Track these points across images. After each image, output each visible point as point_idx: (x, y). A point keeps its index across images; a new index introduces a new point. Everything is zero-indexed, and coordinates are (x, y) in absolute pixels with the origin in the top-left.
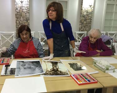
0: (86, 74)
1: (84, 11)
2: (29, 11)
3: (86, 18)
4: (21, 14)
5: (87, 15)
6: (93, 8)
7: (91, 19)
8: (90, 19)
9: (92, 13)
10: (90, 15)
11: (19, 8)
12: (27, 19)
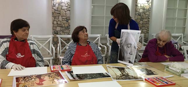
0: (161, 77)
1: (140, 8)
2: (70, 7)
3: (143, 17)
4: (59, 12)
5: (144, 13)
6: (150, 4)
7: (149, 18)
8: (147, 18)
9: (150, 10)
10: (147, 13)
11: (57, 5)
12: (68, 18)
